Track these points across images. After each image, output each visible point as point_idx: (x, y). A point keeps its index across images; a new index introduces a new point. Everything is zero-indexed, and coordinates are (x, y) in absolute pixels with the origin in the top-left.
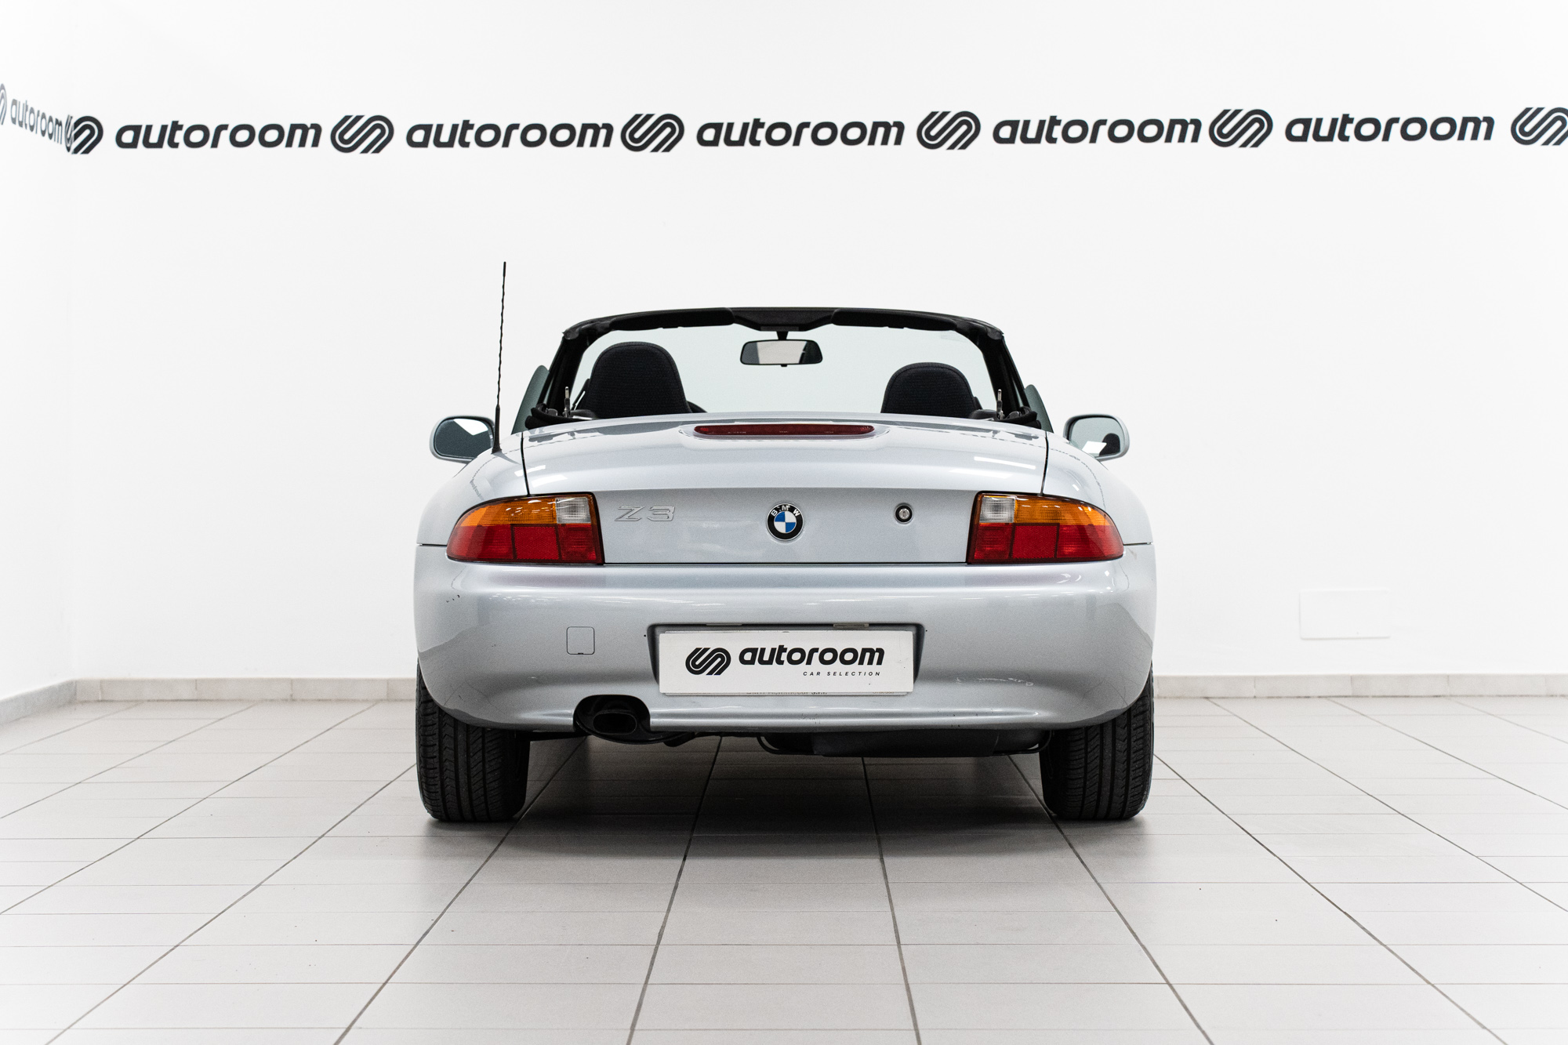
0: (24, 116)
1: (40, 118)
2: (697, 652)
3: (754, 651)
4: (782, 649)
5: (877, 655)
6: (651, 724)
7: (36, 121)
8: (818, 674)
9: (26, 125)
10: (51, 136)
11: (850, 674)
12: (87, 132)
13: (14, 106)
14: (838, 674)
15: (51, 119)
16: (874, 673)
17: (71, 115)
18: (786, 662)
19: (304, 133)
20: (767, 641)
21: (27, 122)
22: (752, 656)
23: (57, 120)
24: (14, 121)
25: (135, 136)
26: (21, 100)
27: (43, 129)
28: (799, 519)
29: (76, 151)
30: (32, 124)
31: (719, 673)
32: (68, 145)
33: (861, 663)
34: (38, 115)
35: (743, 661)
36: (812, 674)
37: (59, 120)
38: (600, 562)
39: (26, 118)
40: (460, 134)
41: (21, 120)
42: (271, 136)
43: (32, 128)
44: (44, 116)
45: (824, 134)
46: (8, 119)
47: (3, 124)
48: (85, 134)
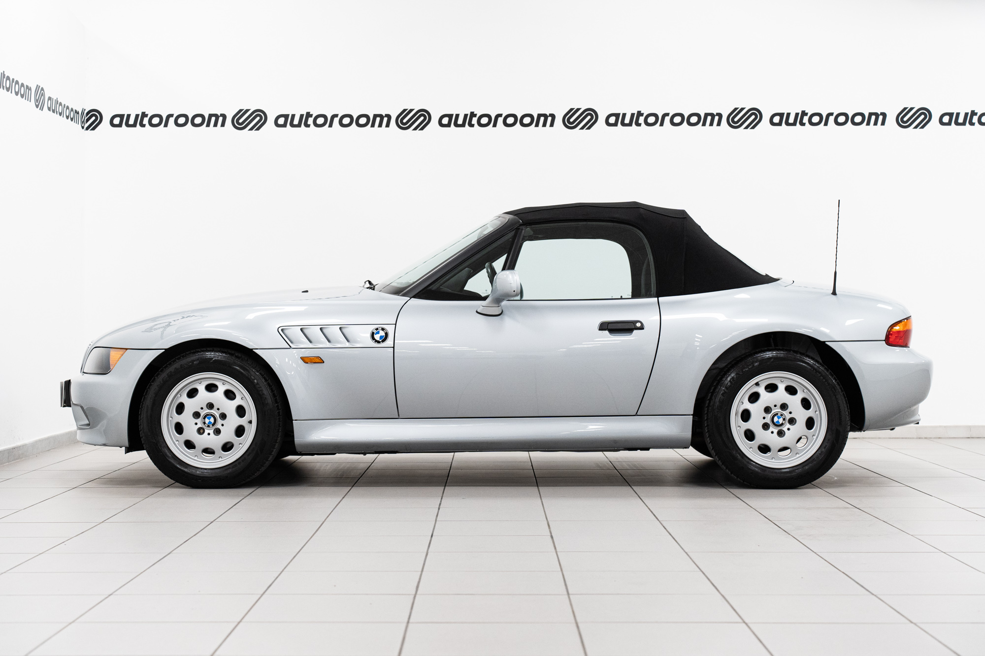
1: (65, 109)
7: (63, 110)
9: (57, 112)
10: (72, 119)
12: (94, 118)
13: (49, 101)
15: (72, 110)
17: (84, 108)
19: (217, 119)
21: (58, 110)
23: (76, 111)
24: (49, 109)
25: (121, 121)
26: (54, 98)
27: (68, 115)
29: (87, 129)
30: (60, 112)
32: (83, 126)
34: (64, 107)
39: (57, 108)
40: (305, 120)
41: (53, 108)
42: (198, 120)
43: (60, 114)
44: (68, 108)
45: (510, 120)
46: (46, 107)
47: (42, 110)
48: (92, 119)
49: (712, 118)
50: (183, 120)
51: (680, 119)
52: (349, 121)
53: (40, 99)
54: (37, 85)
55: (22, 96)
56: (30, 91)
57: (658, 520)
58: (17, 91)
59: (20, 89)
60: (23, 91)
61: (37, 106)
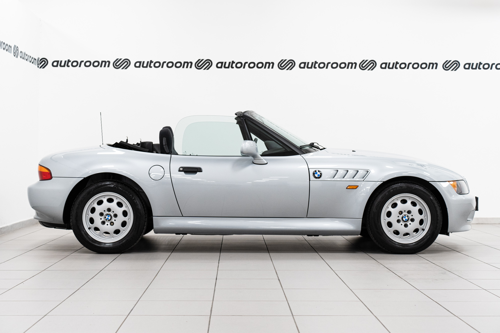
0: (24, 56)
1: (29, 57)
7: (28, 58)
9: (25, 59)
10: (33, 63)
12: (44, 62)
13: (21, 53)
15: (33, 58)
17: (39, 57)
19: (105, 63)
21: (25, 58)
24: (21, 57)
25: (57, 64)
26: (23, 51)
27: (30, 61)
29: (40, 68)
30: (27, 59)
32: (38, 66)
37: (35, 58)
39: (24, 57)
40: (149, 64)
41: (23, 57)
42: (96, 64)
43: (27, 60)
44: (30, 57)
45: (252, 65)
46: (19, 56)
47: (17, 58)
48: (43, 63)
49: (352, 65)
50: (89, 64)
51: (336, 65)
52: (171, 65)
53: (16, 52)
54: (15, 45)
55: (7, 50)
56: (11, 48)
57: (333, 270)
58: (4, 47)
59: (5, 47)
60: (7, 48)
61: (15, 56)
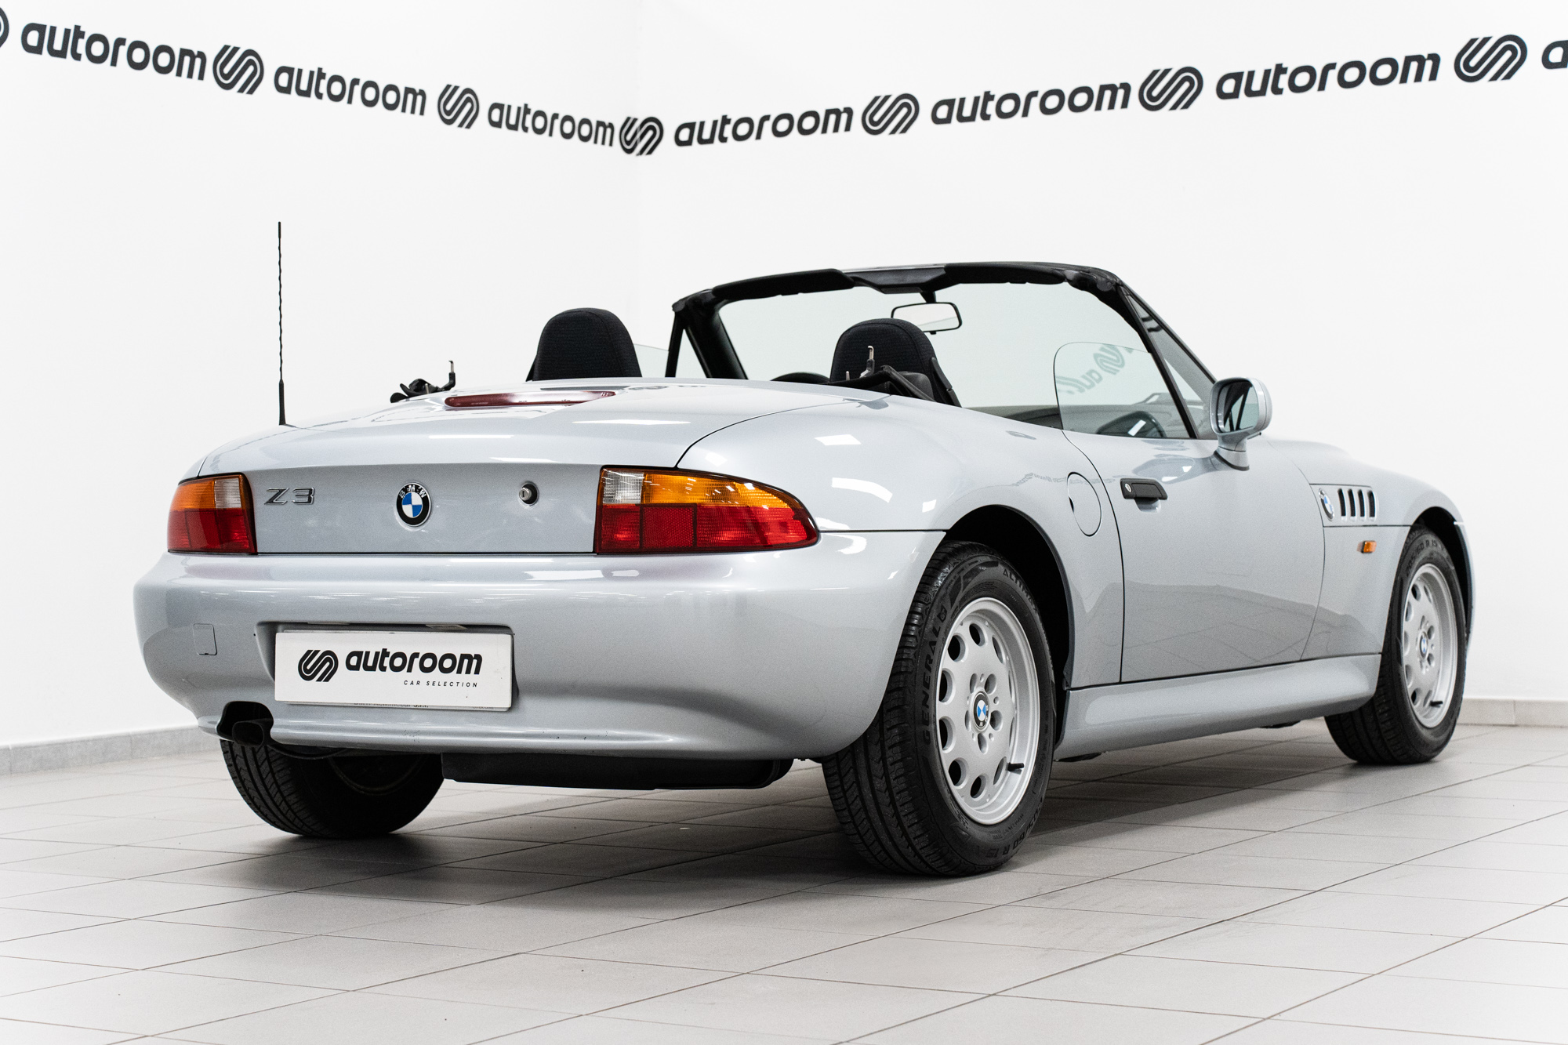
0: (521, 119)
1: (557, 121)
2: (309, 655)
3: (358, 654)
4: (385, 653)
5: (475, 662)
6: (271, 735)
7: (550, 124)
8: (418, 683)
9: (525, 128)
11: (448, 684)
12: (650, 133)
14: (436, 684)
16: (472, 685)
18: (388, 668)
19: (838, 118)
20: (371, 642)
21: (529, 125)
22: (360, 661)
25: (692, 134)
27: (566, 132)
28: (425, 500)
29: (639, 154)
30: (540, 127)
31: (327, 680)
33: (459, 672)
35: (350, 667)
36: (412, 683)
38: (253, 551)
39: (524, 121)
40: (982, 107)
41: (513, 122)
42: (808, 123)
43: (540, 131)
46: (480, 122)
48: (648, 135)
50: (787, 125)
52: (1056, 102)
